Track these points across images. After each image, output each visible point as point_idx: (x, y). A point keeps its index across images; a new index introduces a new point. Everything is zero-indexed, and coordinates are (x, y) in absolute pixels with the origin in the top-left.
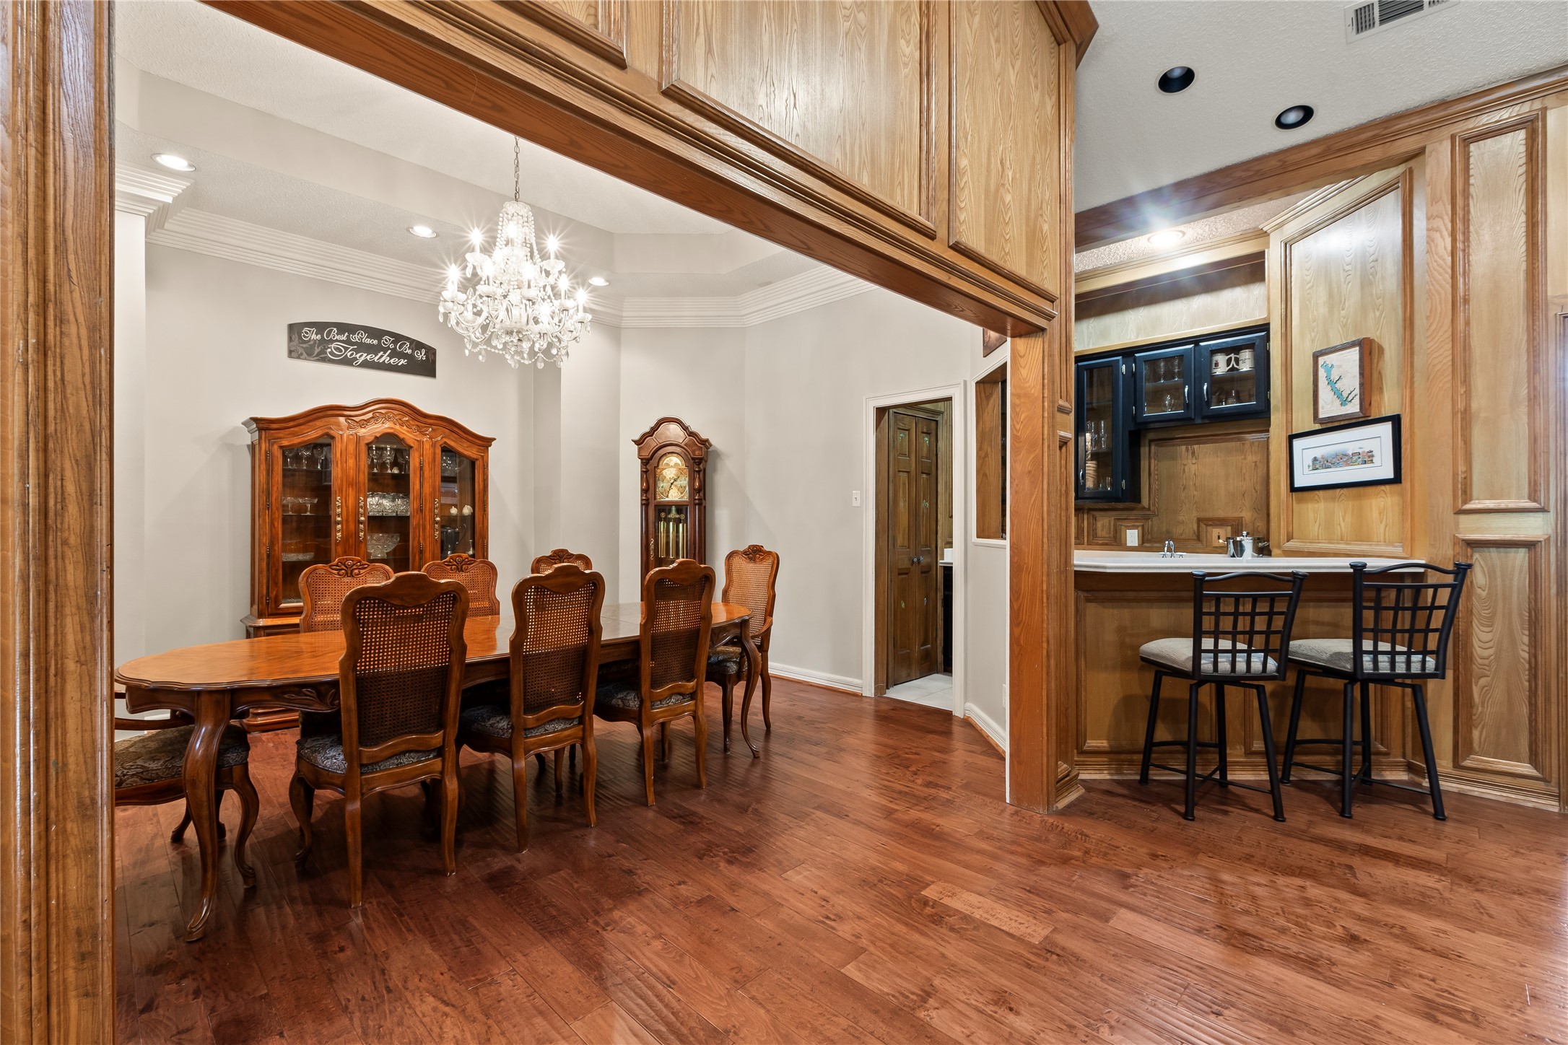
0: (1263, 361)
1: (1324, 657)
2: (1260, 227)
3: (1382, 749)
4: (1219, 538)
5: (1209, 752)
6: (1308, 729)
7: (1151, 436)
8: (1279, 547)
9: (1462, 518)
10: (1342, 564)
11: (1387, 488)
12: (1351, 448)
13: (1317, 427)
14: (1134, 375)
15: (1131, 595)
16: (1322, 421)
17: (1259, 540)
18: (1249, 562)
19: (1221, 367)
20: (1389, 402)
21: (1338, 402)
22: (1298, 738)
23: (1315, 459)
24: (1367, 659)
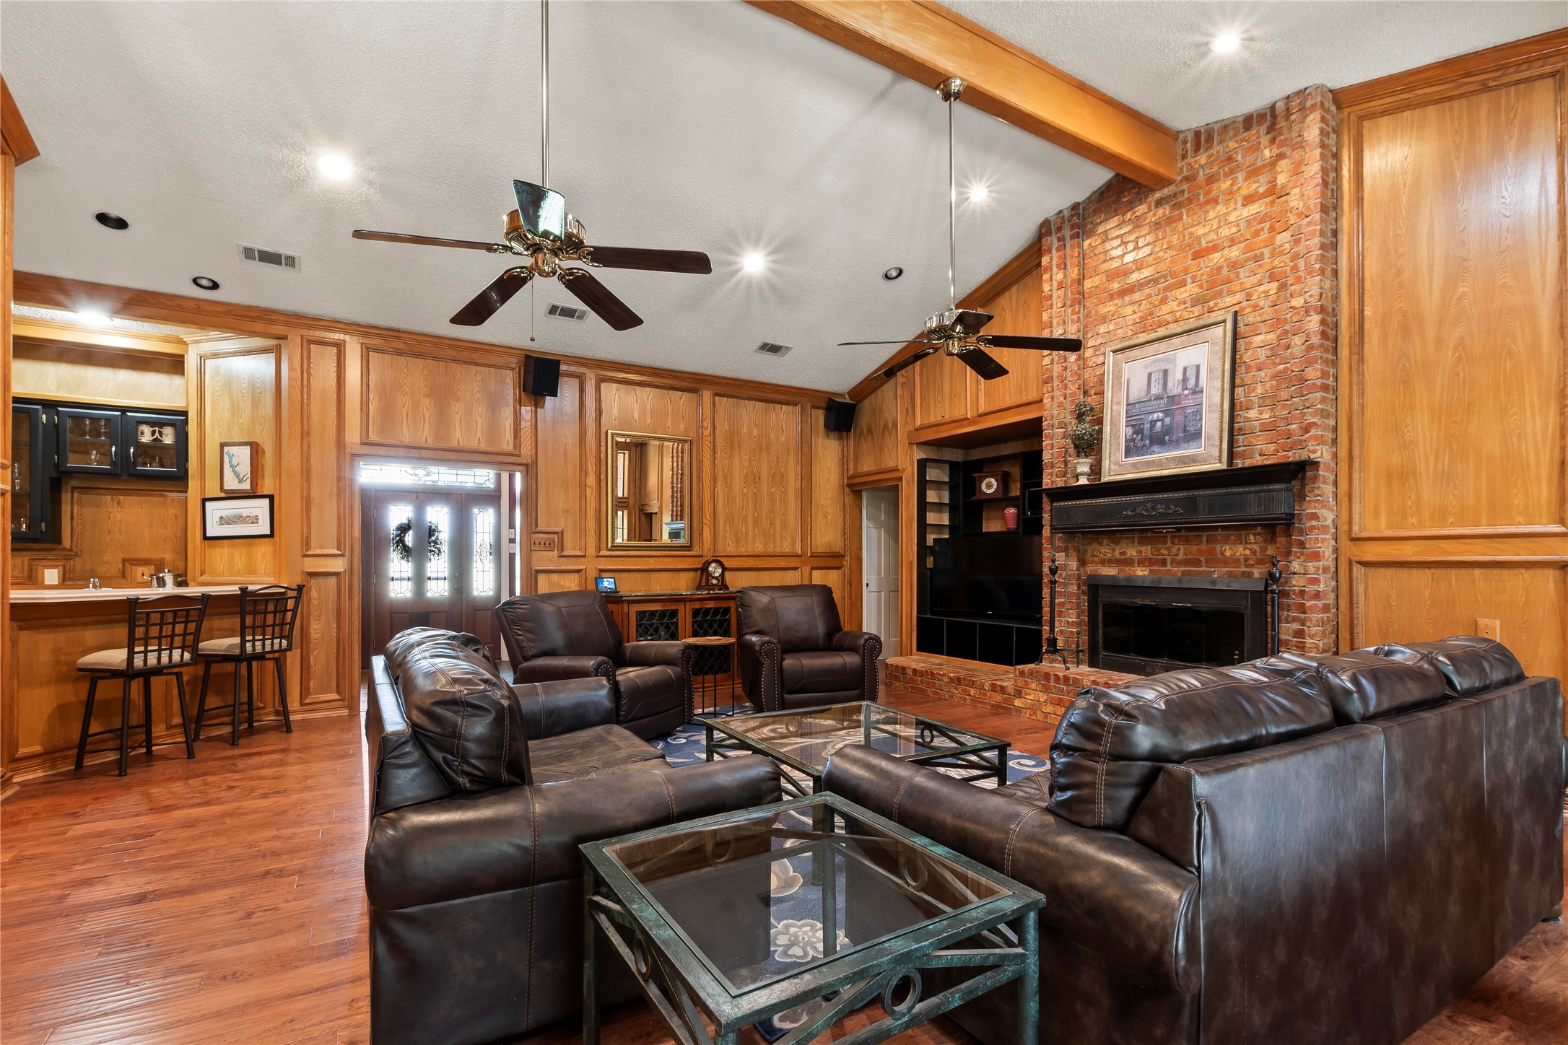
0: (182, 437)
1: (223, 648)
2: (181, 337)
3: (261, 705)
4: (143, 575)
5: (137, 734)
6: (212, 701)
7: (74, 483)
8: (195, 580)
9: (306, 559)
10: (234, 589)
11: (267, 540)
12: (245, 513)
13: (223, 495)
14: (57, 426)
15: (67, 621)
16: (226, 491)
17: (179, 576)
18: (170, 589)
19: (146, 436)
20: (268, 486)
21: (237, 480)
22: (206, 708)
23: (221, 518)
24: (249, 645)
